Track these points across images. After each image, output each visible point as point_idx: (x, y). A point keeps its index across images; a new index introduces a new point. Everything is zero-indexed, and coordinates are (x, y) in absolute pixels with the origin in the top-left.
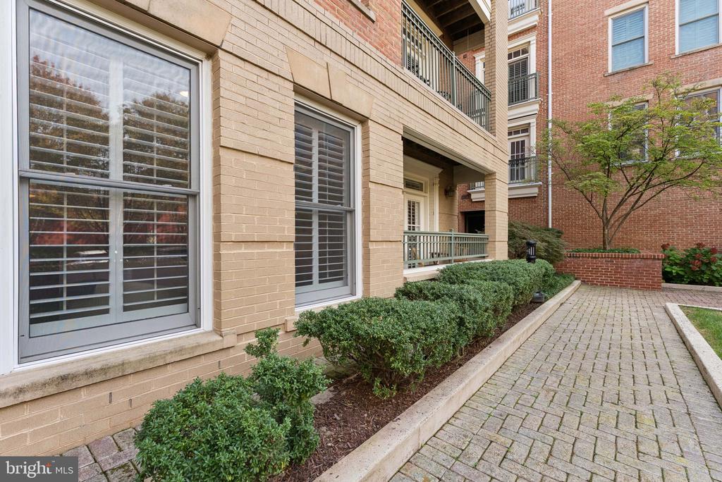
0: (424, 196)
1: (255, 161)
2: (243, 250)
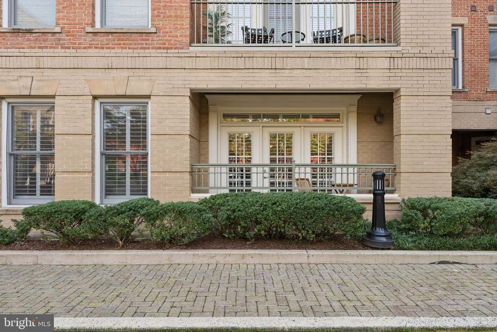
0: (342, 127)
1: (71, 137)
2: (65, 175)
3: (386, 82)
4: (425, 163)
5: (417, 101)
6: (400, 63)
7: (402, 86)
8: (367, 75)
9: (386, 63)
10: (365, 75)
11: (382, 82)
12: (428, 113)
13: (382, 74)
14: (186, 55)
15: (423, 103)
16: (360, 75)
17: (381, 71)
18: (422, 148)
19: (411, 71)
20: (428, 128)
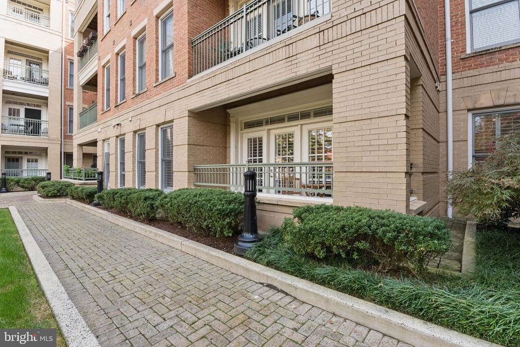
3: (316, 63)
4: (364, 159)
5: (352, 77)
6: (331, 34)
7: (334, 62)
8: (297, 61)
9: (314, 41)
10: (293, 62)
11: (312, 65)
12: (368, 89)
13: (312, 56)
14: (186, 86)
15: (362, 76)
16: (290, 63)
17: (310, 52)
18: (360, 138)
19: (344, 39)
20: (367, 111)
